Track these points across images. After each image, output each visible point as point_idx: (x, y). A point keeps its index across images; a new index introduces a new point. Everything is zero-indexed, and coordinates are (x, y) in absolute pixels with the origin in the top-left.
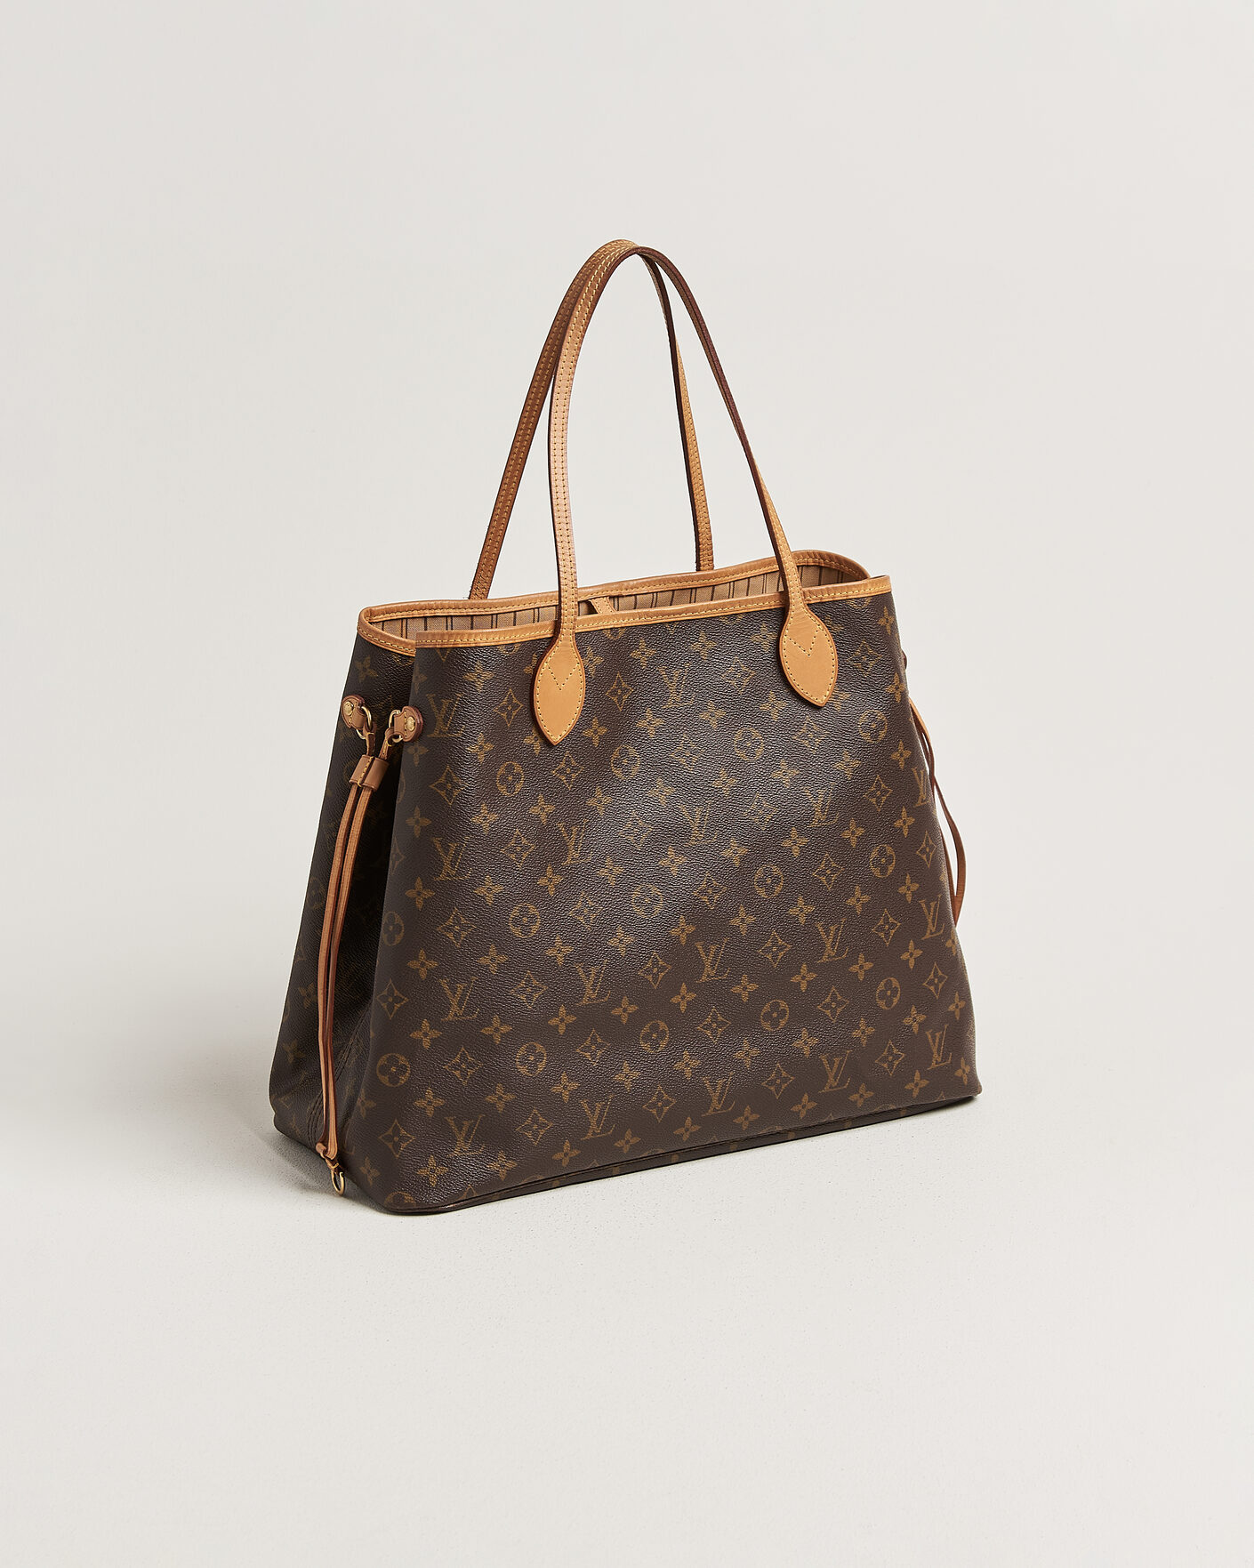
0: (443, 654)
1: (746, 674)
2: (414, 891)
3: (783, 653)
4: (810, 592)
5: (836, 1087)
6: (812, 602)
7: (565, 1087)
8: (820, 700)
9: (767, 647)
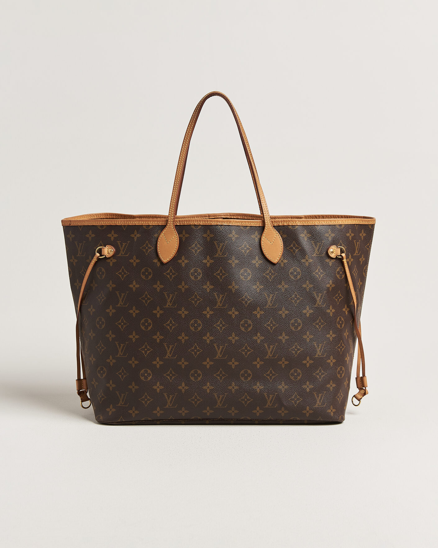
0: (124, 228)
1: (248, 249)
2: (109, 310)
3: (262, 242)
4: (274, 221)
5: (271, 406)
6: (275, 225)
7: (158, 387)
8: (275, 261)
9: (257, 240)
